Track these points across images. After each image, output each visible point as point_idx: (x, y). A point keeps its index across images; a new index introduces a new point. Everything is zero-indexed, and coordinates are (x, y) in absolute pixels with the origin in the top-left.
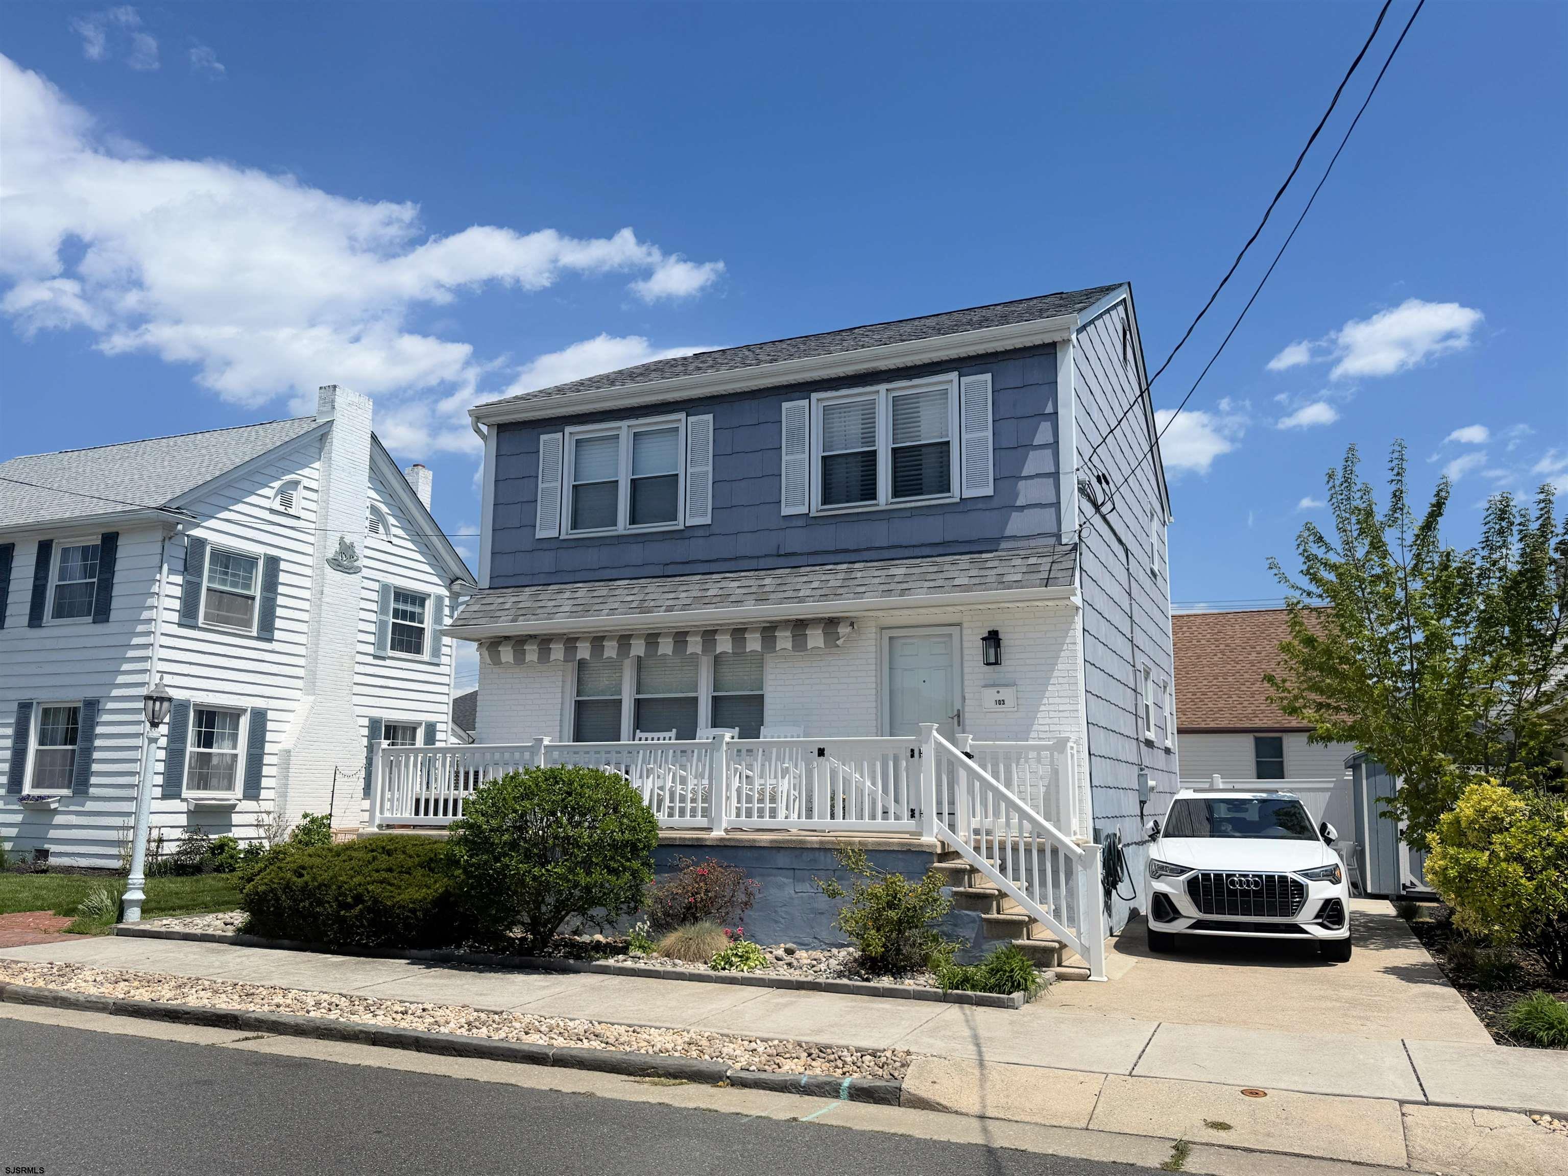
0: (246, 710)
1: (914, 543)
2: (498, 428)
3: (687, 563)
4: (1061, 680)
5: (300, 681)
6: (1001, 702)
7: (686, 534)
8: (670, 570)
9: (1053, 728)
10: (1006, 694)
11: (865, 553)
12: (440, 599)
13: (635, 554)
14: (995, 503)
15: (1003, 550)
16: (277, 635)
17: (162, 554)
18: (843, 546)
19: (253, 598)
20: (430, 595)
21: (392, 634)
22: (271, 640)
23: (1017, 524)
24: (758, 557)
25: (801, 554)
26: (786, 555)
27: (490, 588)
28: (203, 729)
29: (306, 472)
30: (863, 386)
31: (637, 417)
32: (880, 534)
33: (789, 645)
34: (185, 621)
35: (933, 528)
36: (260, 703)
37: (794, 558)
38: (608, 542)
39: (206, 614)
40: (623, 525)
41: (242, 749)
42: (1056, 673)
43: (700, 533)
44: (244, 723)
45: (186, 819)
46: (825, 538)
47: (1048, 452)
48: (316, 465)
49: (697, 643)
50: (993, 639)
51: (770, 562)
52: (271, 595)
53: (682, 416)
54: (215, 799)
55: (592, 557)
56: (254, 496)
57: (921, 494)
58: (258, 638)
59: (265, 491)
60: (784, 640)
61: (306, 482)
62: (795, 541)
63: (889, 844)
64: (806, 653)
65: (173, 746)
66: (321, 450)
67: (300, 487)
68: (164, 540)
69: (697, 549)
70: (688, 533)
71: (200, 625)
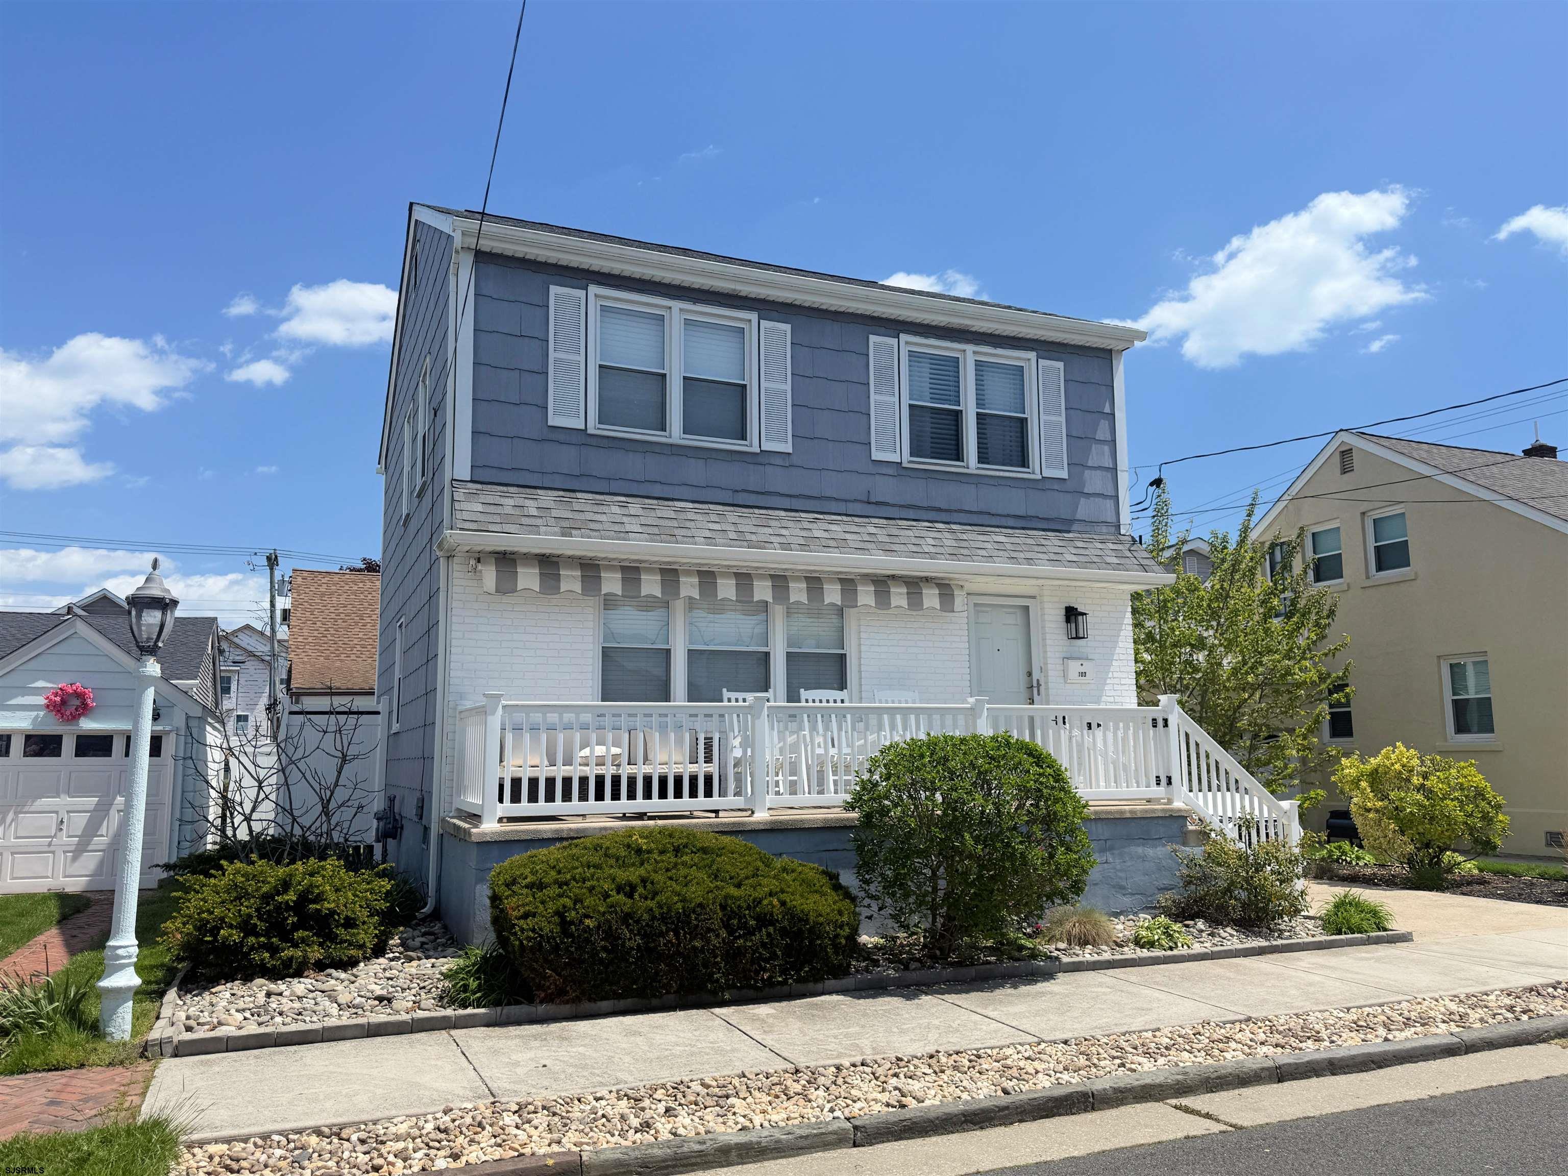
1: (1000, 512)
2: (476, 256)
3: (762, 493)
4: (1122, 657)
6: (1083, 674)
7: (759, 459)
8: (741, 498)
9: (1117, 699)
10: (1087, 667)
11: (956, 514)
13: (695, 471)
14: (1068, 486)
15: (1074, 531)
18: (937, 505)
23: (1084, 509)
24: (846, 501)
25: (894, 505)
26: (877, 503)
27: (472, 481)
30: (952, 341)
31: (696, 301)
32: (969, 498)
33: (904, 603)
35: (1016, 502)
37: (884, 508)
38: (657, 449)
40: (675, 432)
42: (1118, 650)
43: (779, 461)
46: (915, 492)
47: (1106, 449)
49: (800, 590)
50: (1072, 614)
51: (861, 508)
53: (753, 316)
55: (633, 465)
57: (988, 463)
60: (866, 596)
62: (885, 489)
63: (1122, 812)
64: (920, 613)
69: (777, 480)
70: (762, 458)
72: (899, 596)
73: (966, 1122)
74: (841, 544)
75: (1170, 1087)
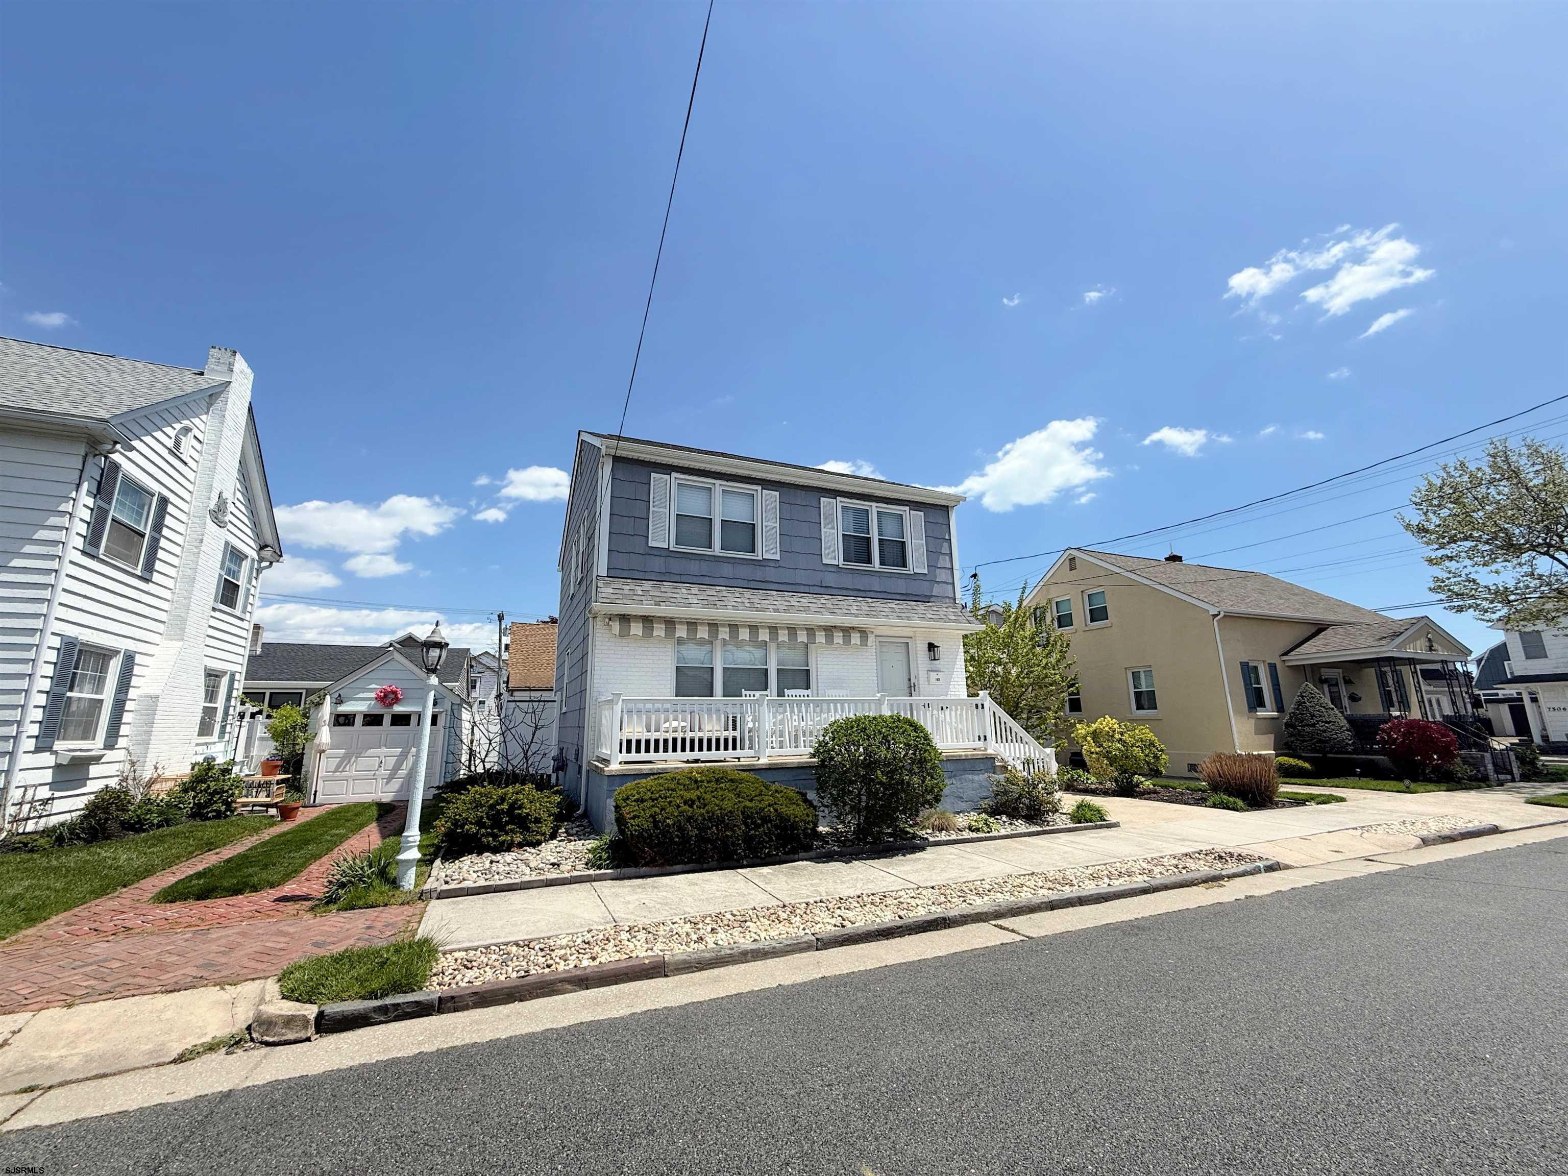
0: (118, 652)
1: (892, 592)
2: (613, 459)
3: (764, 582)
4: (959, 670)
5: (162, 625)
6: (938, 680)
7: (762, 563)
8: (752, 585)
9: (957, 693)
10: (940, 676)
11: (868, 593)
12: (253, 560)
13: (727, 570)
14: (928, 578)
15: (932, 602)
16: (156, 577)
17: (82, 471)
18: (858, 588)
19: (142, 535)
20: (247, 557)
21: (223, 590)
22: (147, 581)
23: (937, 590)
24: (809, 586)
25: (835, 588)
26: (826, 587)
27: (608, 577)
28: (79, 671)
29: (196, 421)
30: (864, 501)
31: (728, 480)
32: (875, 584)
34: (89, 549)
35: (901, 586)
36: (131, 645)
37: (830, 589)
38: (707, 559)
39: (106, 547)
40: (717, 549)
41: (108, 694)
42: (956, 666)
43: (772, 564)
44: (115, 666)
45: (51, 775)
46: (846, 581)
47: (947, 558)
48: (204, 417)
49: (784, 634)
50: (931, 647)
51: (817, 590)
52: (157, 536)
53: (759, 488)
54: (81, 750)
55: (695, 567)
56: (160, 432)
58: (140, 578)
59: (168, 430)
60: (820, 637)
61: (195, 432)
62: (830, 579)
65: (57, 690)
66: (210, 405)
67: (191, 435)
68: (86, 455)
69: (771, 574)
70: (764, 562)
71: (101, 556)
72: (838, 638)
73: (879, 935)
74: (807, 610)
75: (992, 914)
